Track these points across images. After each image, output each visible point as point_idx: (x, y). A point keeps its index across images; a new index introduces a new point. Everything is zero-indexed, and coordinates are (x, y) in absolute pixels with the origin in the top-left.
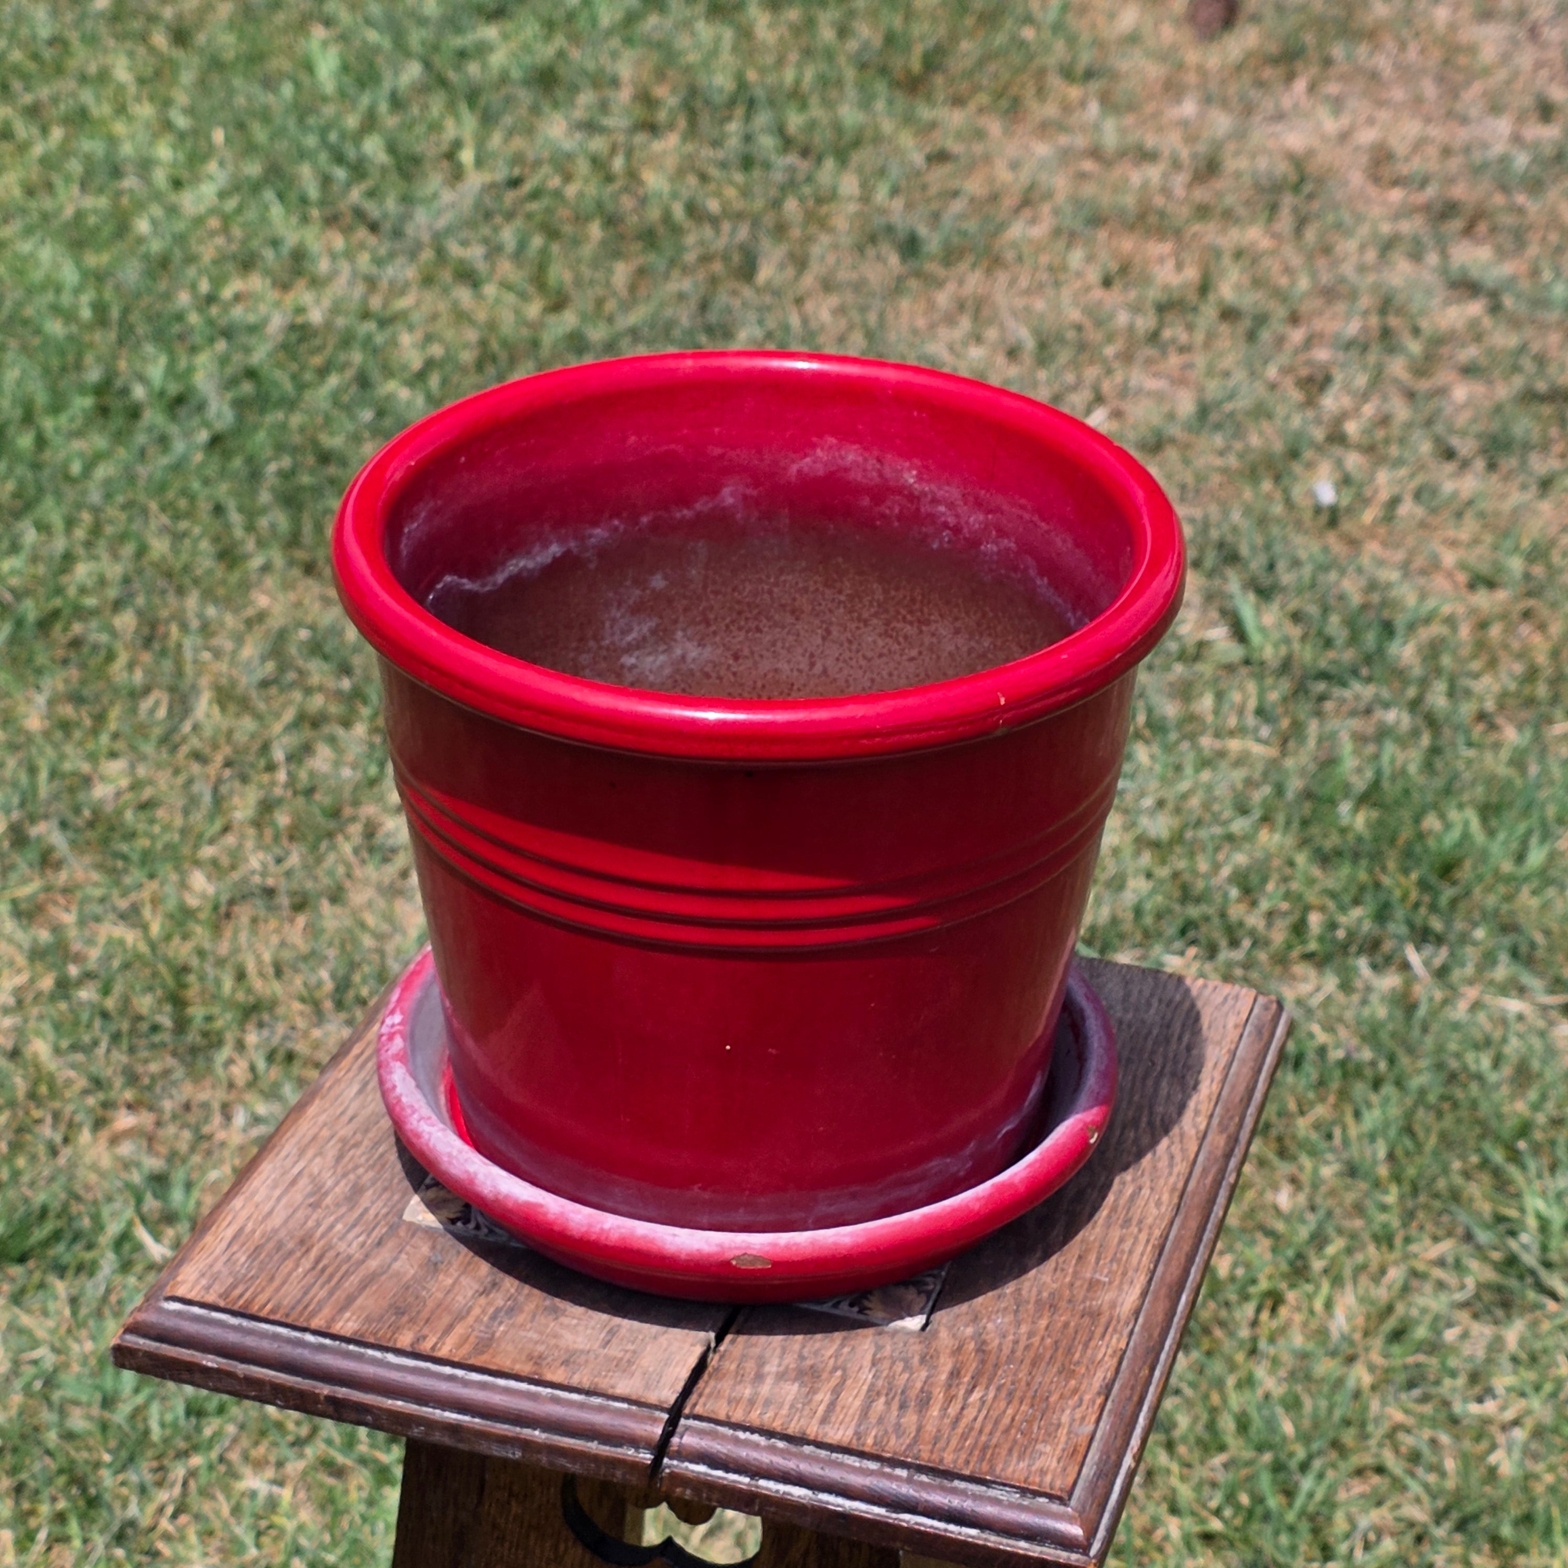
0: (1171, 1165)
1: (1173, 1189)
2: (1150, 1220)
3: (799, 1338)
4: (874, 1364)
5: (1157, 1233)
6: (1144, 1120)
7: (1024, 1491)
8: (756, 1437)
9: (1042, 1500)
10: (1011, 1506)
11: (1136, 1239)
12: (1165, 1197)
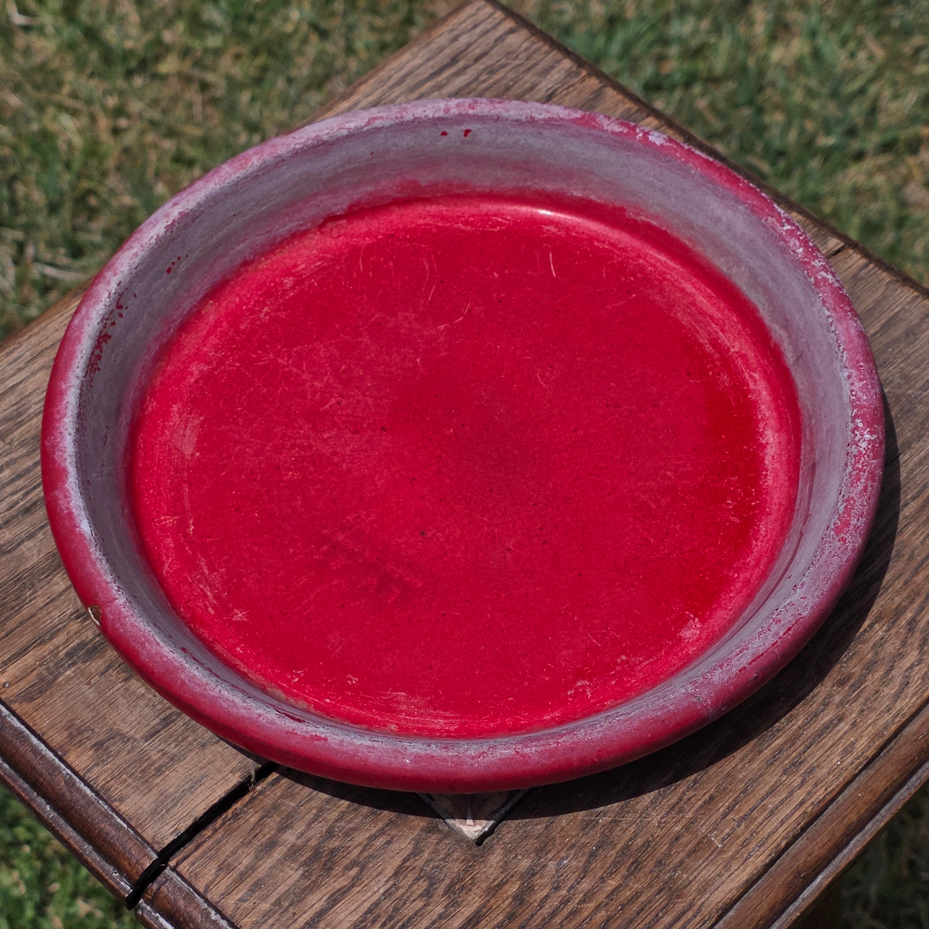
0: (897, 696)
1: (879, 734)
2: (820, 773)
3: (345, 803)
4: (396, 874)
5: (820, 794)
6: (909, 615)
11: (791, 794)
12: (863, 742)
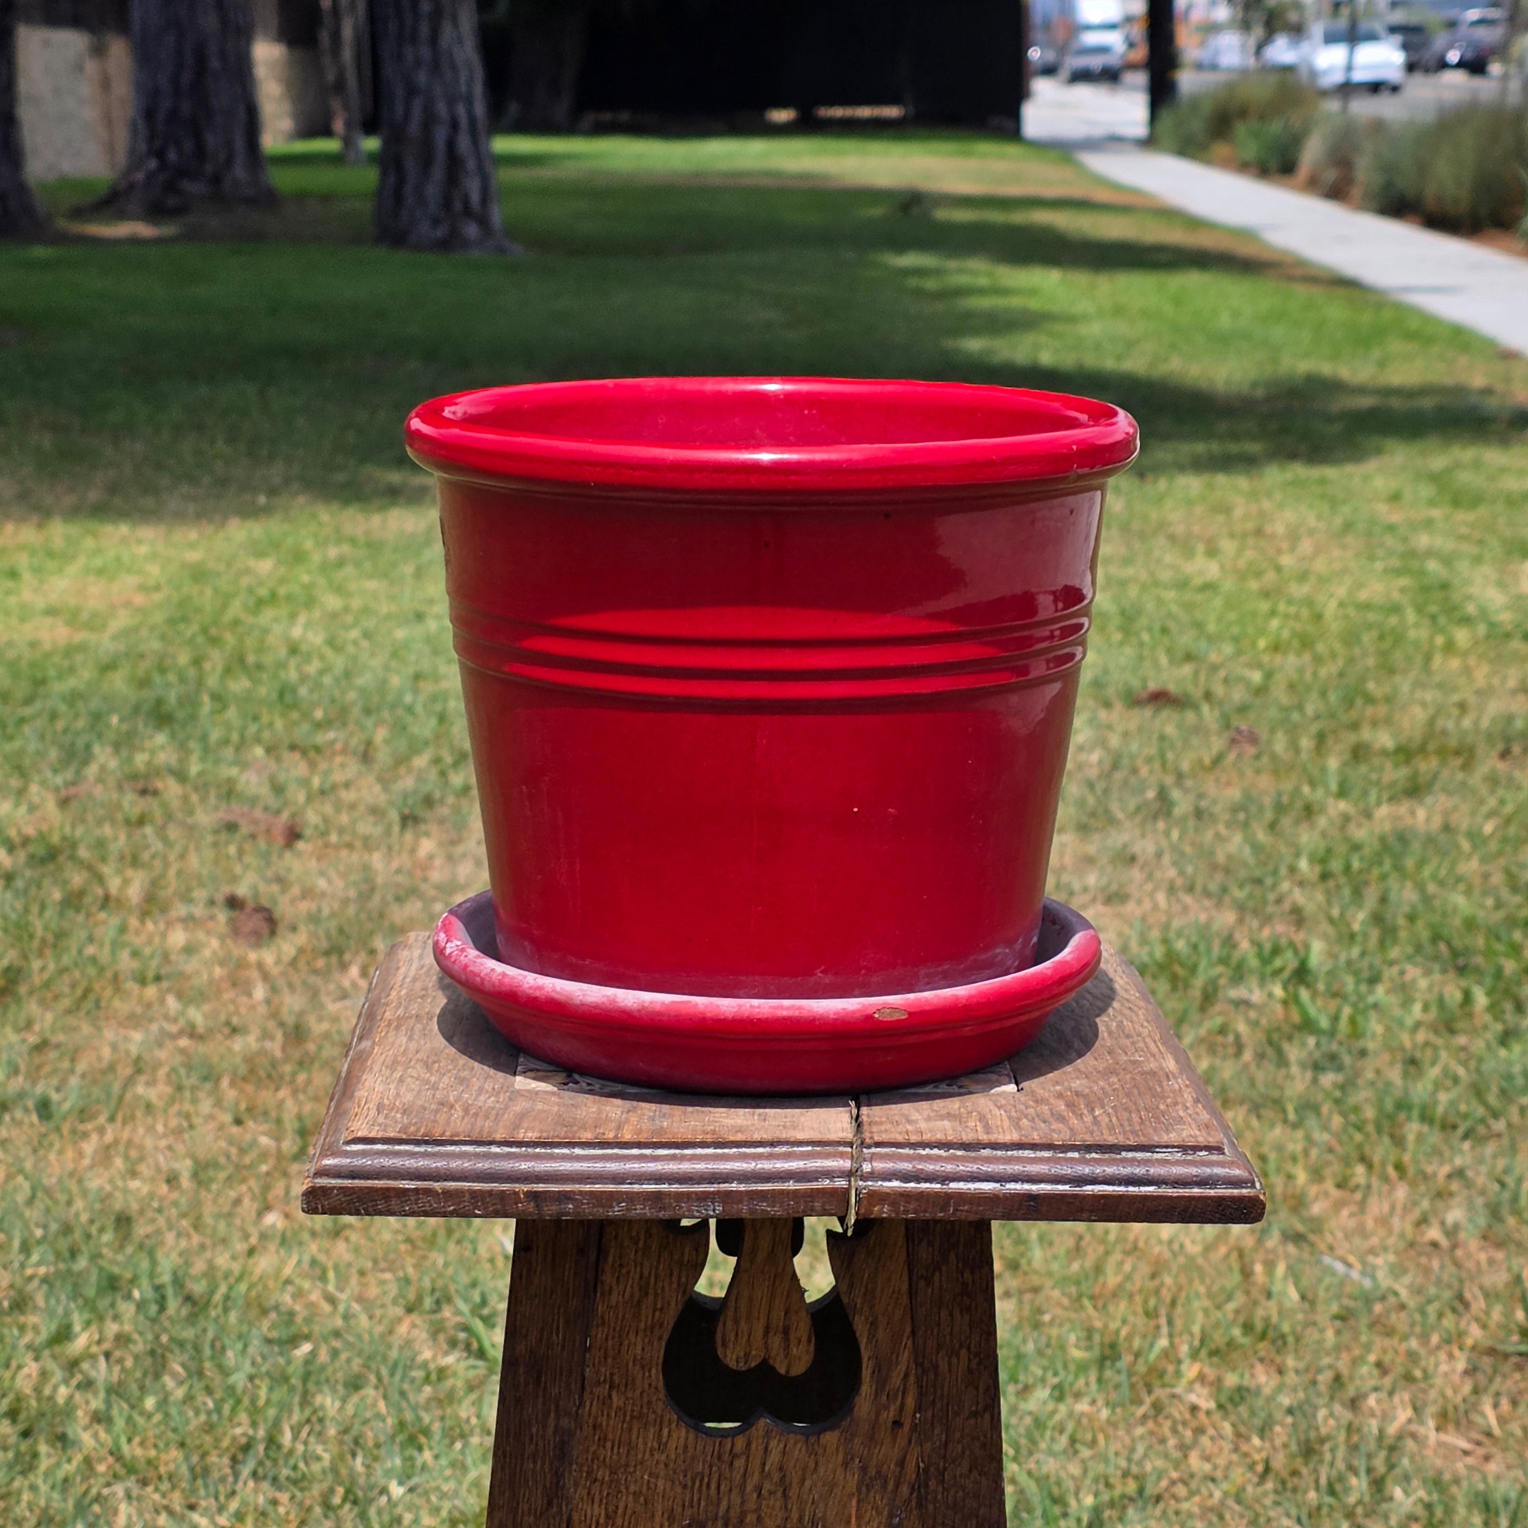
7: (1184, 1148)
8: (936, 1151)
9: (1203, 1153)
10: (1177, 1163)
